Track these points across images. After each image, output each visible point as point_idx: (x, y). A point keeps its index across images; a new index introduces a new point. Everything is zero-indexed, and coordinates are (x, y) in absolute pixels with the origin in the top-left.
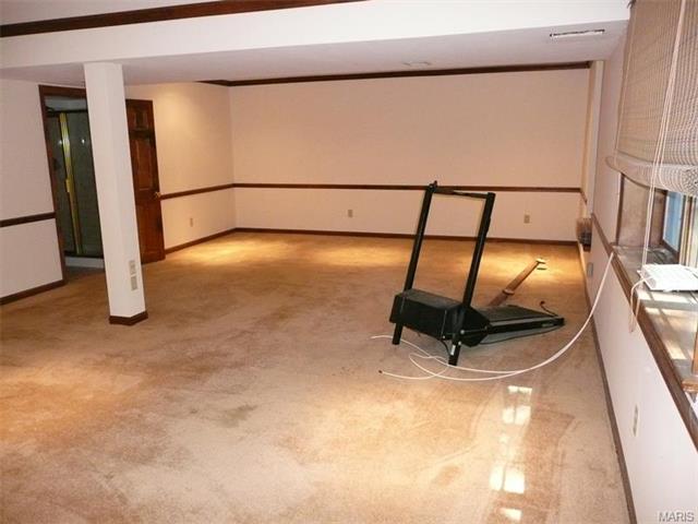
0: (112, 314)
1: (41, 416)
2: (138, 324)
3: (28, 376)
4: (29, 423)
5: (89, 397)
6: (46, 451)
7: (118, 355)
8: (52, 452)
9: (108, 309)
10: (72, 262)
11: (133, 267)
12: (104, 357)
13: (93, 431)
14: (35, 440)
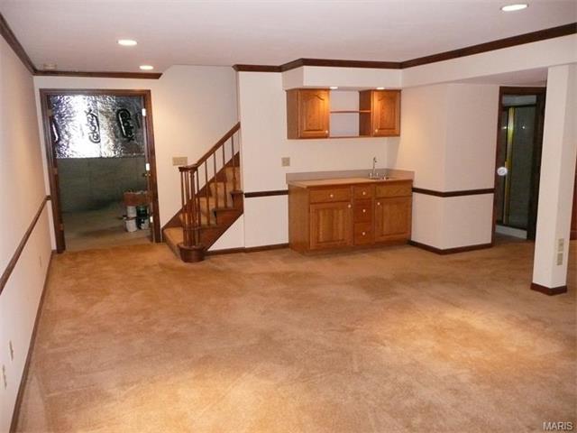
0: (534, 281)
1: (474, 354)
2: (558, 296)
3: (463, 317)
4: (465, 355)
5: (514, 350)
6: (478, 384)
7: (539, 320)
8: (482, 386)
9: (532, 276)
10: (501, 230)
11: (561, 245)
12: (526, 318)
13: (517, 381)
14: (468, 371)
